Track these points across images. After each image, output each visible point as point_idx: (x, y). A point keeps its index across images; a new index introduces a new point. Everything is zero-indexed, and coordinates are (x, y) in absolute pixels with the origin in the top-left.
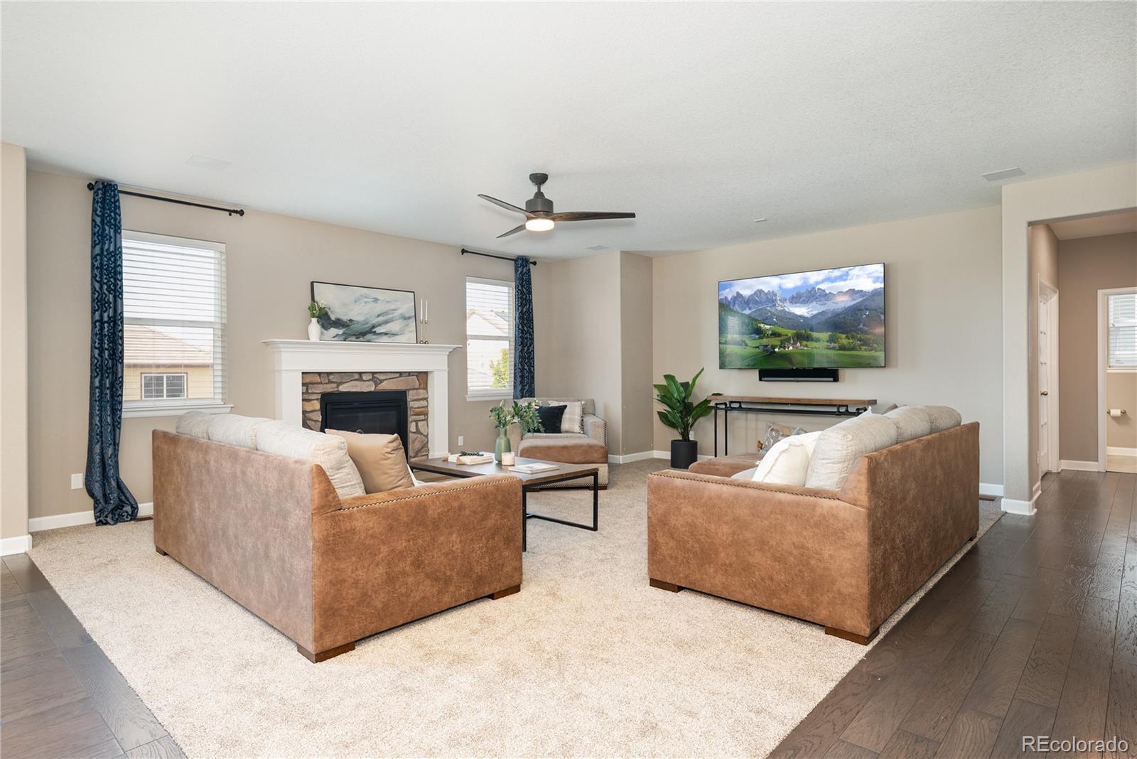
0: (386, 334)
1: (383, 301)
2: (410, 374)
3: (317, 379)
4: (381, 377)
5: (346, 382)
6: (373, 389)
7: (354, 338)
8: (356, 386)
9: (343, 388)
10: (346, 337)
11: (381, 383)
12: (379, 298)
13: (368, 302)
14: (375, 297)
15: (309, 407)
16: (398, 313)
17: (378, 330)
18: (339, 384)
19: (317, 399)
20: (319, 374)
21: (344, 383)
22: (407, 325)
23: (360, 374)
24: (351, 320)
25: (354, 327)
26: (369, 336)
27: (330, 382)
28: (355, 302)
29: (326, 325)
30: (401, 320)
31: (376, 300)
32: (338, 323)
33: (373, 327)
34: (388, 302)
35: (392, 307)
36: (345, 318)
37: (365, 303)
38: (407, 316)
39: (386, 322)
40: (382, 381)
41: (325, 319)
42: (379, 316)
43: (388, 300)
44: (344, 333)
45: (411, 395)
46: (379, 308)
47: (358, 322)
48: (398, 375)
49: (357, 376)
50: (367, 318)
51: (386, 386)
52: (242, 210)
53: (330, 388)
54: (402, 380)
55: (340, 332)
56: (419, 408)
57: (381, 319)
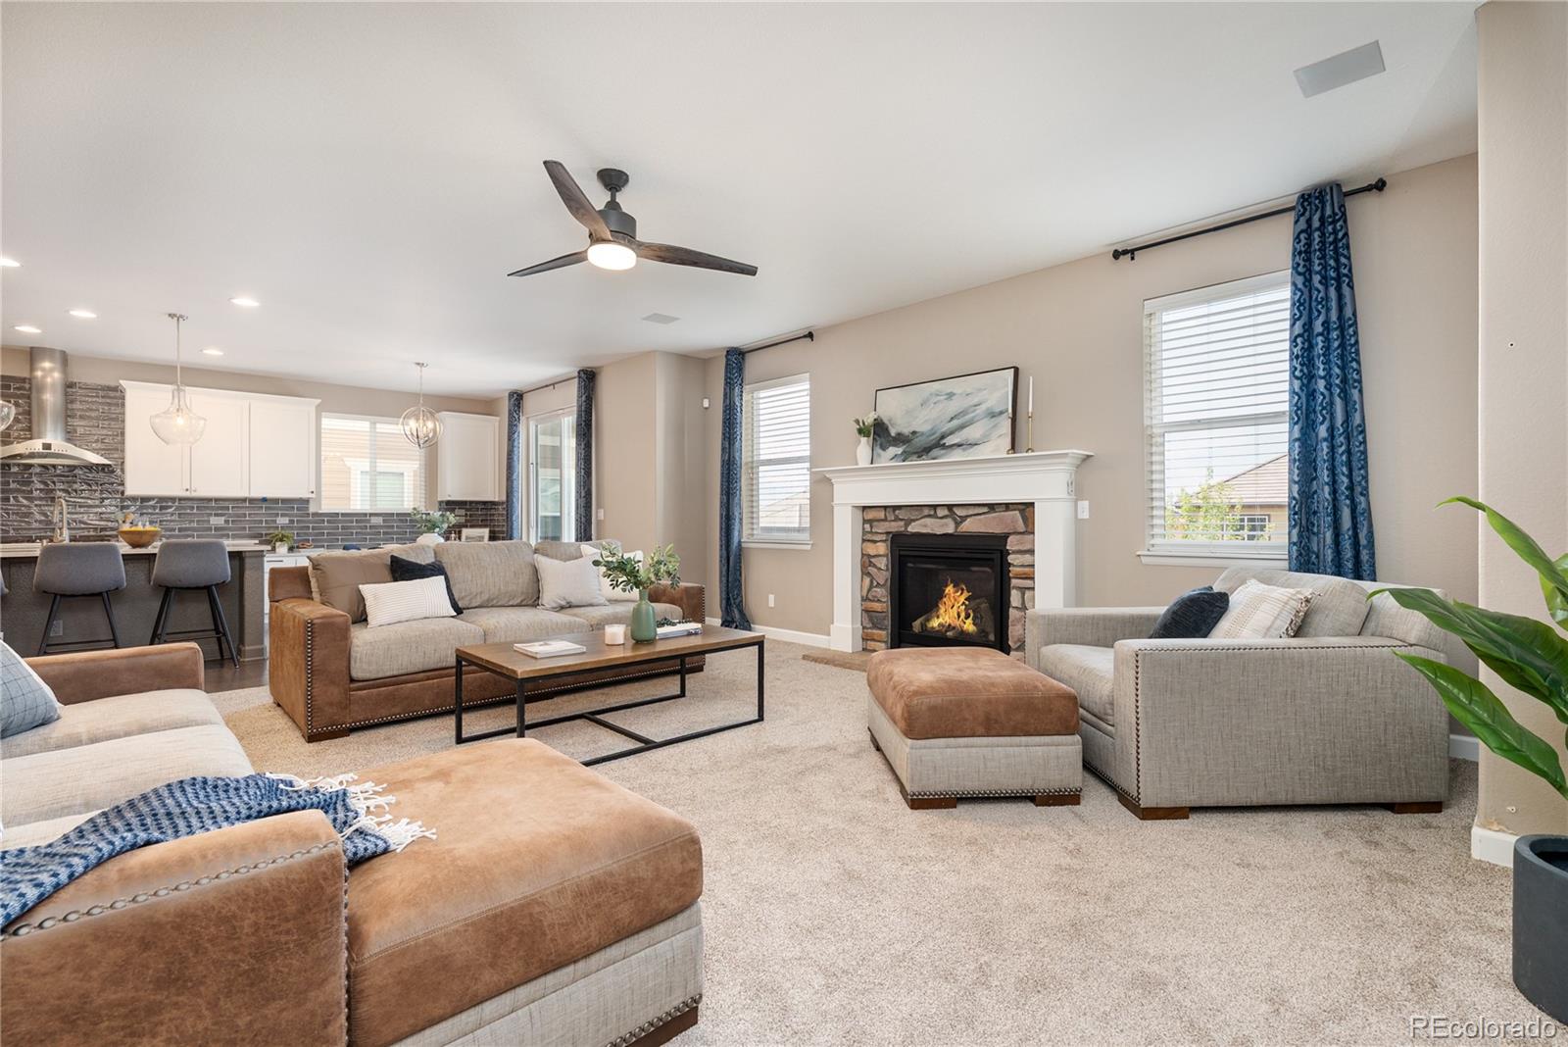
0: (959, 445)
1: (961, 394)
2: (1008, 506)
3: (881, 514)
4: (959, 512)
5: (917, 520)
6: (950, 529)
7: (916, 456)
8: (925, 526)
9: (913, 528)
10: (905, 456)
11: (961, 522)
12: (955, 391)
13: (938, 401)
14: (949, 391)
15: (871, 549)
16: (983, 407)
17: (948, 441)
18: (908, 522)
19: (885, 541)
20: (885, 507)
21: (914, 520)
22: (995, 426)
23: (935, 507)
24: (914, 433)
25: (919, 442)
26: (935, 452)
27: (897, 519)
28: (922, 405)
29: (884, 444)
30: (986, 419)
31: (950, 395)
32: (900, 439)
33: (943, 437)
34: (967, 395)
35: (976, 401)
36: (906, 431)
37: (935, 403)
38: (997, 410)
39: (962, 427)
40: (964, 518)
41: (879, 433)
42: (952, 419)
43: (969, 390)
44: (904, 452)
45: (1012, 544)
46: (954, 407)
47: (922, 434)
48: (985, 510)
49: (926, 512)
50: (936, 426)
51: (971, 526)
52: (810, 333)
53: (896, 527)
54: (994, 518)
55: (899, 450)
56: (1022, 566)
57: (955, 422)
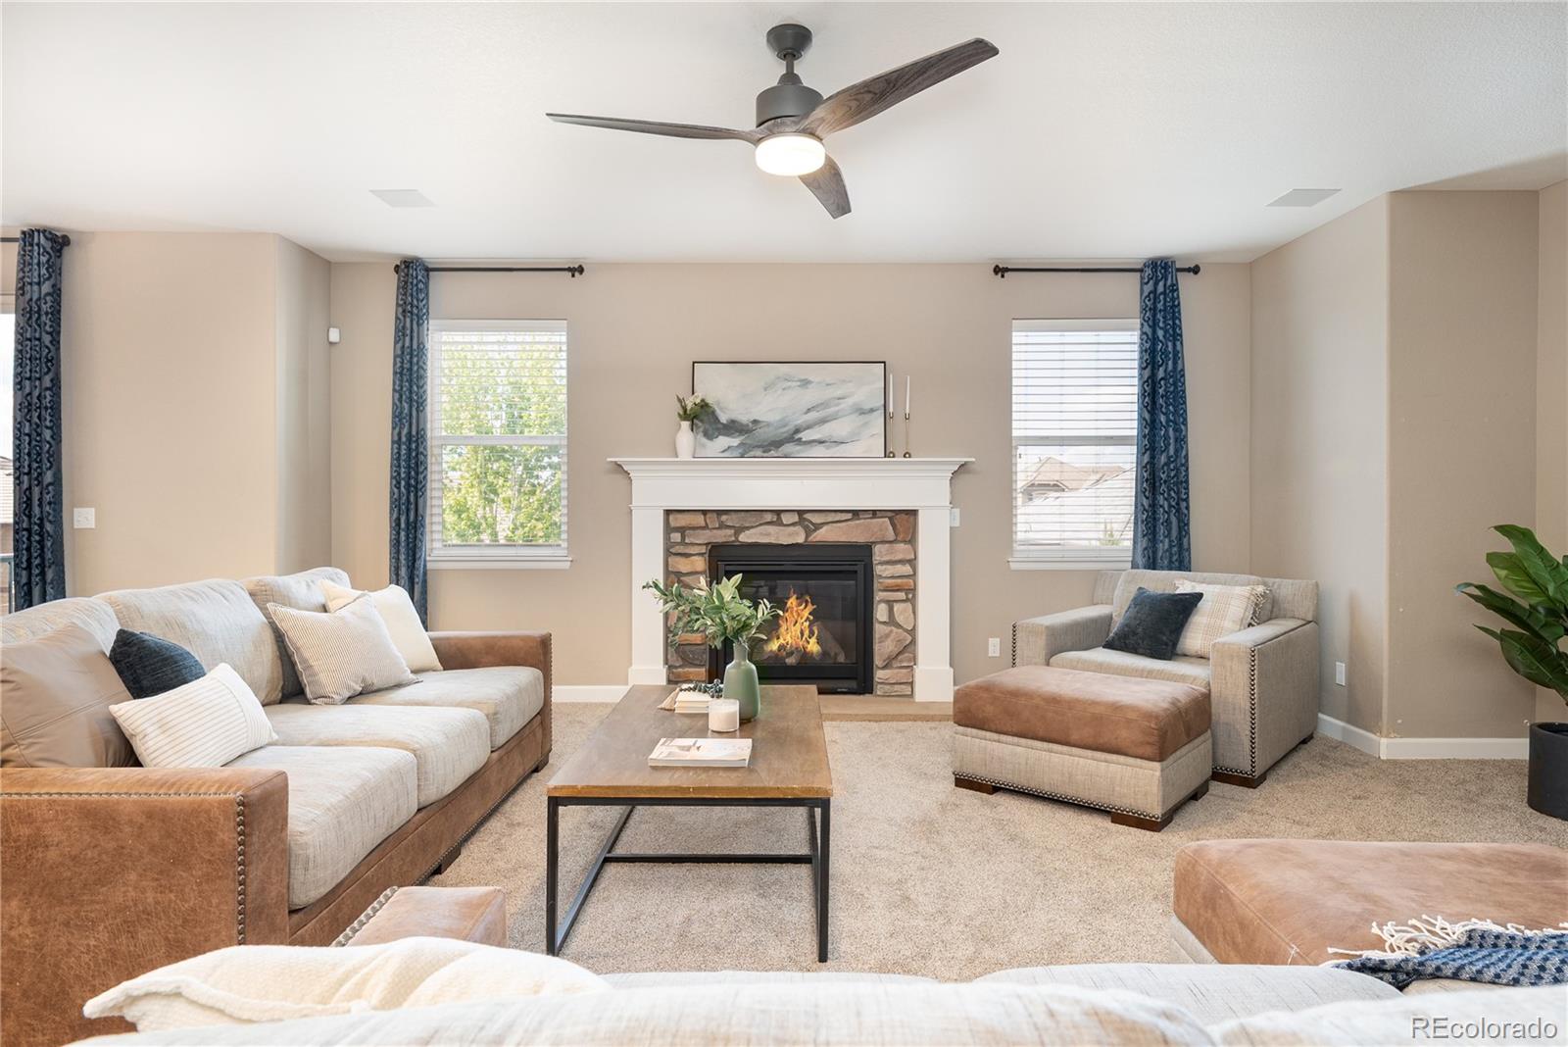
0: (821, 442)
1: (819, 383)
2: (875, 513)
3: (700, 520)
4: (816, 519)
5: (752, 527)
6: (800, 539)
7: (759, 452)
8: (769, 534)
9: (744, 538)
10: (744, 451)
11: (815, 531)
12: (811, 379)
13: (789, 387)
14: (803, 377)
15: (683, 565)
16: (850, 401)
17: (805, 436)
18: (739, 530)
19: (702, 554)
20: (704, 512)
21: (748, 528)
22: (866, 424)
23: (778, 513)
24: (755, 422)
25: (762, 434)
26: (788, 448)
27: (722, 526)
28: (765, 389)
29: (710, 432)
30: (853, 416)
31: (805, 383)
32: (733, 428)
33: (797, 431)
34: (828, 385)
35: (839, 393)
36: (744, 418)
37: (784, 389)
38: (867, 407)
39: (823, 421)
40: (818, 527)
41: (701, 417)
42: (809, 410)
43: (828, 380)
44: (742, 444)
45: (879, 553)
46: (811, 396)
47: (768, 425)
48: (849, 516)
49: (769, 517)
50: (787, 417)
51: (826, 535)
52: (580, 266)
53: (723, 536)
54: (858, 525)
55: (735, 441)
56: (892, 577)
57: (813, 416)
